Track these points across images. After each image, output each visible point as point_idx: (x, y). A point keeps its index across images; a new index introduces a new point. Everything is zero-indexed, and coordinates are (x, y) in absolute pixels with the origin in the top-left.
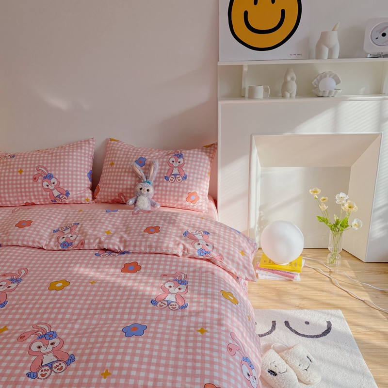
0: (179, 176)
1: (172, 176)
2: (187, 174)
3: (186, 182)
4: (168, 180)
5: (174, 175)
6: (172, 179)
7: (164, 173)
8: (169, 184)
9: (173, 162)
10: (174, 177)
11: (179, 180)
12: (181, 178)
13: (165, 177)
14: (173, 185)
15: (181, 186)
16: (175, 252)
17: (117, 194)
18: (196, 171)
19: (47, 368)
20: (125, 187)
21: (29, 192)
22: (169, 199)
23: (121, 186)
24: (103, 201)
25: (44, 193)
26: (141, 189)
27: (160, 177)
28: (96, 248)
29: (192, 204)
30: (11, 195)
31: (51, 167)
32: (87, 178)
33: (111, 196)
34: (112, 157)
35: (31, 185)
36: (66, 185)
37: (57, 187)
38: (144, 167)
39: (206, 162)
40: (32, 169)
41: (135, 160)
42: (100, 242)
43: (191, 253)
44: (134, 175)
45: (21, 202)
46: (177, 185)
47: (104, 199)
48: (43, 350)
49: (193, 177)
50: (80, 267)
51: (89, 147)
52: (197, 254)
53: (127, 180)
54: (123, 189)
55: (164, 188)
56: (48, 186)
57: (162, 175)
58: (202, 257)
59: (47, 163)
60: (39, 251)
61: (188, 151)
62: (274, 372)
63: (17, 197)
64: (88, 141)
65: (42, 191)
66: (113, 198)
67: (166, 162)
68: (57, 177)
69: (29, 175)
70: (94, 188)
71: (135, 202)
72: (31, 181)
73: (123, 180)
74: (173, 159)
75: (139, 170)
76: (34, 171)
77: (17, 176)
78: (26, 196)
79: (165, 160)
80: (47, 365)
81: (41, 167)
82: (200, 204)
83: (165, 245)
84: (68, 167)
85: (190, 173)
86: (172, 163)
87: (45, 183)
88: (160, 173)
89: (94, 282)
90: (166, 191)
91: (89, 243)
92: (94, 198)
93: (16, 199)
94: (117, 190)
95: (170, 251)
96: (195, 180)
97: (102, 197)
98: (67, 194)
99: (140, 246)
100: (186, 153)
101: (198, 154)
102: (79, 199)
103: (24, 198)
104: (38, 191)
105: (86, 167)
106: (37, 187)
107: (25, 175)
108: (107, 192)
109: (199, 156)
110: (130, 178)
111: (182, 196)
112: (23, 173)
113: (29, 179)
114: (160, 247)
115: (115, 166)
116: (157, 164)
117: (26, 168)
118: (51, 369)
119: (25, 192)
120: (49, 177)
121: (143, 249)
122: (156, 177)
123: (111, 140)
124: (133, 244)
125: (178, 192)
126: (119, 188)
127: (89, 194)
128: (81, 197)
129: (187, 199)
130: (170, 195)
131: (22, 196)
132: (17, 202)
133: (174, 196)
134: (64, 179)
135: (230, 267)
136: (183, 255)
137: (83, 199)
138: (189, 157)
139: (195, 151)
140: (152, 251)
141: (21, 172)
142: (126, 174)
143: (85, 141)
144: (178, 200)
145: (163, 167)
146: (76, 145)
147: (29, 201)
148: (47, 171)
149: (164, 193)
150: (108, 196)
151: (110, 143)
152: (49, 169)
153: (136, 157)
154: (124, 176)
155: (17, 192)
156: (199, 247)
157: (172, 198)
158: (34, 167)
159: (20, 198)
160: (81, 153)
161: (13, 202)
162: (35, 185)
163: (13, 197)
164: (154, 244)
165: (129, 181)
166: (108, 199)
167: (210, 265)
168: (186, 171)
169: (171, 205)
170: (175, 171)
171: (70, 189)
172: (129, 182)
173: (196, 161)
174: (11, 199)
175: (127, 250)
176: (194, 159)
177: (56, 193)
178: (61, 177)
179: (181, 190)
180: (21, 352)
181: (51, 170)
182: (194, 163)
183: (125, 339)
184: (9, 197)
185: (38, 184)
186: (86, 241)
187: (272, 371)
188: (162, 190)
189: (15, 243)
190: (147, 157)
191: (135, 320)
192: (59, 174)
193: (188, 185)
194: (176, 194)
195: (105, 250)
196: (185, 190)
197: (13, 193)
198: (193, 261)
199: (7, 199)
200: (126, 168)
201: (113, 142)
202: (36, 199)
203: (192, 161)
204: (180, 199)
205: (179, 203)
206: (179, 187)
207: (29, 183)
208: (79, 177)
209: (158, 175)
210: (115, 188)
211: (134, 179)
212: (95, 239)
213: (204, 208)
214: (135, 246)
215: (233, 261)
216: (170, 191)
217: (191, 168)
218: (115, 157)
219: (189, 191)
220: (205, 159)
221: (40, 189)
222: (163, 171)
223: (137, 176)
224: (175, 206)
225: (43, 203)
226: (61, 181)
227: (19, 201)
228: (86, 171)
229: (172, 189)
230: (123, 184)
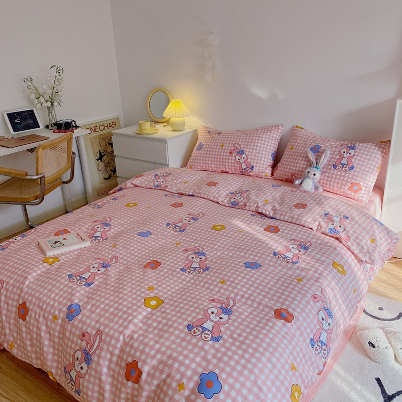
0: (346, 166)
1: (340, 165)
2: (355, 165)
3: (352, 172)
4: (335, 168)
5: (342, 164)
6: (339, 168)
7: (333, 162)
8: (335, 172)
9: (344, 152)
10: (341, 166)
11: (346, 170)
12: (348, 168)
13: (334, 165)
14: (339, 173)
15: (347, 175)
16: (310, 227)
17: (290, 174)
18: (365, 164)
19: (192, 269)
20: (297, 169)
21: (225, 162)
22: (333, 186)
23: (294, 168)
24: (279, 178)
25: (236, 165)
26: (309, 172)
27: (328, 165)
28: (254, 210)
29: (353, 193)
30: (213, 163)
31: (244, 145)
32: (270, 157)
33: (285, 175)
34: (293, 142)
35: (227, 157)
36: (252, 161)
37: (246, 162)
38: (317, 154)
39: (378, 156)
40: (230, 145)
41: (311, 146)
42: (257, 207)
43: (323, 230)
44: (307, 159)
45: (219, 169)
46: (343, 174)
47: (280, 176)
48: (194, 260)
49: (360, 169)
50: (237, 220)
51: (277, 132)
52: (328, 231)
53: (300, 164)
54: (295, 170)
55: (330, 175)
56: (239, 159)
57: (331, 163)
58: (331, 235)
59: (242, 142)
60: (216, 204)
61: (361, 144)
62: (373, 345)
63: (217, 164)
64: (278, 126)
65: (234, 163)
66: (286, 177)
67: (337, 152)
68: (247, 153)
69: (227, 149)
70: (274, 166)
71: (301, 183)
72: (228, 154)
73: (297, 163)
74: (345, 150)
75: (312, 156)
76: (231, 147)
77: (219, 149)
78: (223, 165)
79: (337, 150)
80: (193, 268)
81: (238, 144)
82: (361, 195)
83: (304, 219)
84: (257, 146)
85: (358, 164)
86: (342, 153)
87: (238, 157)
88: (330, 161)
89: (242, 232)
90: (332, 178)
91: (250, 206)
92: (272, 175)
93: (216, 166)
94: (290, 171)
95: (306, 224)
96: (362, 171)
97: (279, 175)
98: (252, 168)
99: (285, 215)
100: (359, 146)
101: (370, 148)
102: (260, 174)
103: (221, 166)
104: (231, 163)
105: (272, 148)
106: (232, 159)
107: (225, 149)
108: (283, 171)
109: (372, 150)
110: (303, 162)
111: (345, 185)
112: (224, 147)
113: (227, 153)
114: (300, 220)
115: (293, 150)
116: (329, 152)
117: (226, 143)
118: (195, 270)
119: (223, 162)
120: (241, 152)
121: (286, 218)
122: (326, 164)
123: (297, 127)
124: (280, 213)
125: (343, 180)
126: (292, 169)
127: (269, 171)
128: (262, 172)
129: (350, 189)
130: (334, 182)
131: (220, 165)
132: (216, 169)
133: (338, 183)
134: (252, 155)
135: (354, 248)
136: (317, 230)
137: (264, 174)
138: (361, 149)
139: (368, 145)
140: (293, 222)
141: (222, 146)
142: (301, 158)
143: (276, 126)
144: (341, 188)
145: (334, 156)
146: (267, 129)
147: (224, 170)
148: (241, 148)
149: (329, 179)
150: (283, 174)
151: (295, 130)
152: (242, 146)
153: (313, 144)
154: (299, 160)
155: (217, 161)
156: (331, 226)
157: (336, 185)
158: (232, 144)
159: (218, 166)
160: (269, 136)
161: (213, 169)
162: (230, 158)
163: (214, 164)
164: (296, 216)
165: (302, 164)
166: (282, 177)
167: (337, 242)
168: (354, 162)
169: (335, 191)
170: (344, 161)
171: (255, 164)
172: (301, 166)
173: (367, 155)
174: (213, 166)
175: (275, 216)
176: (366, 153)
177: (244, 166)
178: (250, 154)
179: (345, 179)
180: (182, 257)
181: (243, 148)
182: (364, 156)
183: (243, 268)
184: (211, 164)
185: (232, 157)
186: (248, 204)
187: (372, 344)
188: (328, 177)
189: (202, 196)
190: (322, 146)
191: (257, 260)
192: (249, 152)
193: (354, 175)
194: (340, 182)
195: (260, 213)
196: (349, 180)
197: (214, 161)
198: (323, 236)
199: (210, 165)
200: (302, 153)
201: (298, 129)
202: (229, 168)
203: (363, 154)
204: (343, 187)
205: (342, 190)
206: (344, 176)
207: (226, 156)
208: (263, 156)
209: (328, 163)
210: (290, 169)
211: (306, 163)
212: (255, 204)
213: (364, 199)
214: (281, 215)
215: (358, 244)
216: (335, 178)
217: (360, 160)
218: (296, 142)
219: (353, 181)
220: (377, 154)
221: (233, 161)
222: (332, 160)
223: (309, 161)
224: (338, 193)
225: (234, 172)
226: (250, 157)
227: (217, 168)
228: (271, 151)
229: (338, 177)
230: (296, 167)
